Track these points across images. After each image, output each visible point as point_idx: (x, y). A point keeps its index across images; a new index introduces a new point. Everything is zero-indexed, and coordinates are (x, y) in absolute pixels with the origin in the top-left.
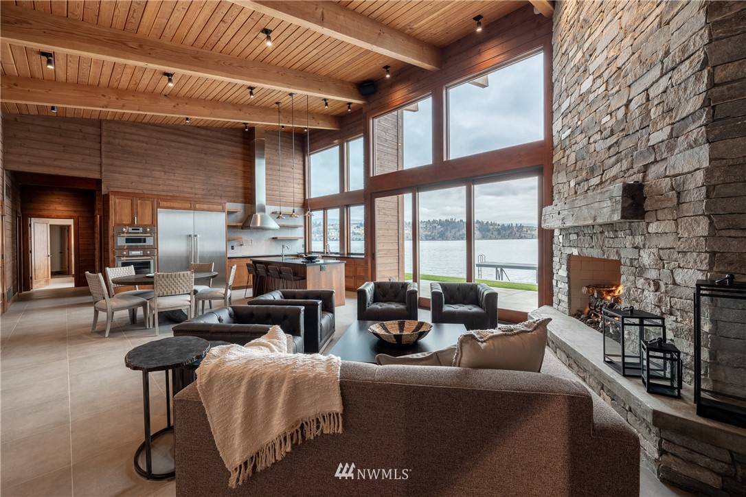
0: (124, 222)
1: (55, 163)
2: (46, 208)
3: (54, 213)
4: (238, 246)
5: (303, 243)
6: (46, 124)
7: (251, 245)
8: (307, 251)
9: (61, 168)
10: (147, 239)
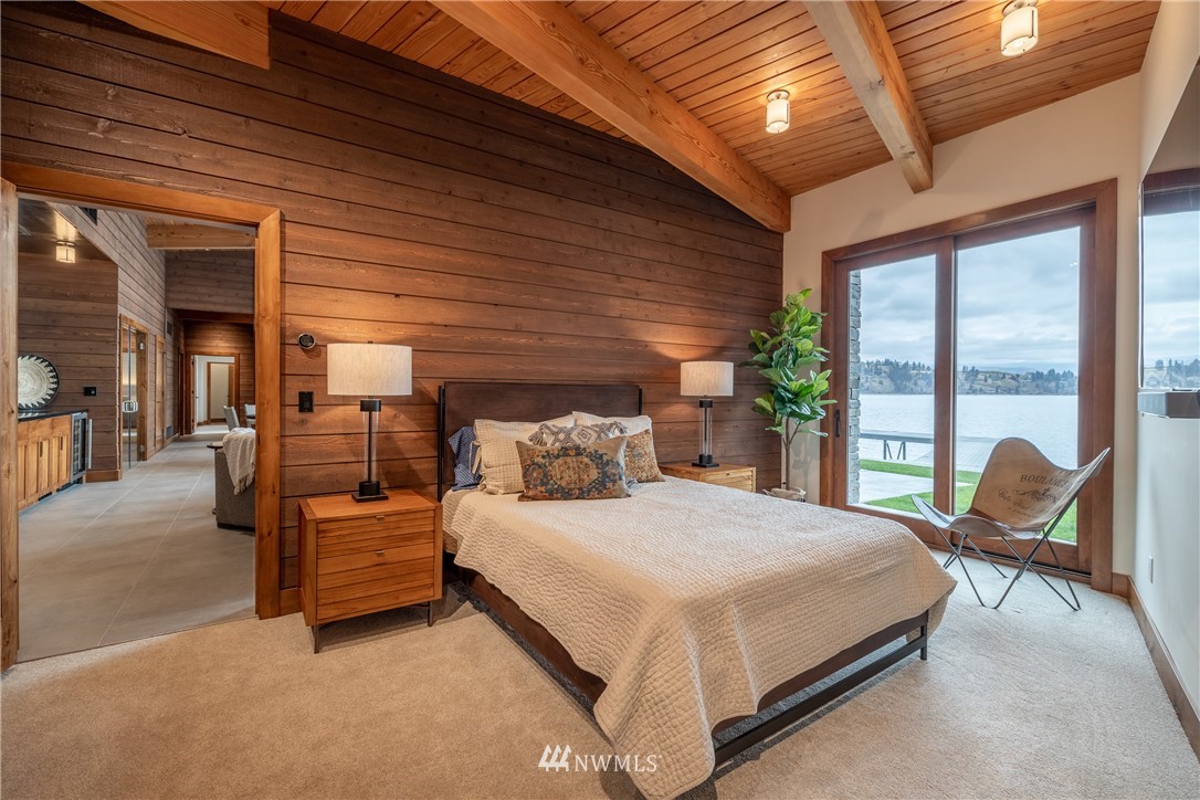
1: (210, 299)
2: (207, 344)
3: (216, 351)
6: (203, 260)
9: (215, 304)
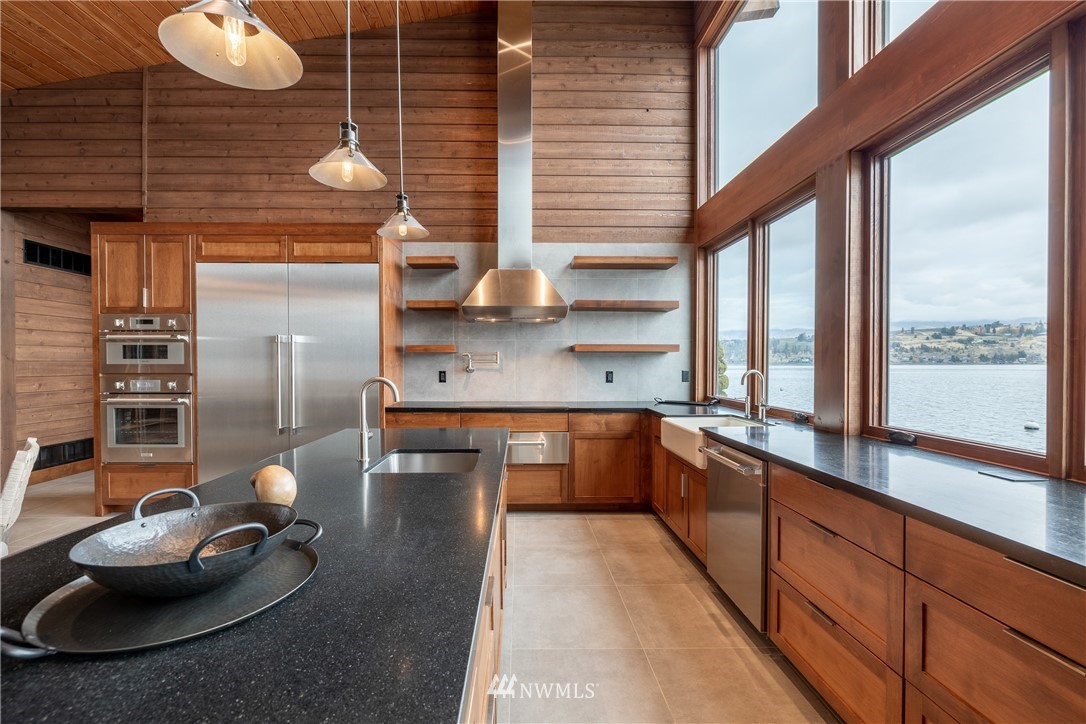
0: (123, 304)
4: (457, 371)
5: (686, 368)
7: (500, 371)
8: (699, 395)
10: (171, 347)
